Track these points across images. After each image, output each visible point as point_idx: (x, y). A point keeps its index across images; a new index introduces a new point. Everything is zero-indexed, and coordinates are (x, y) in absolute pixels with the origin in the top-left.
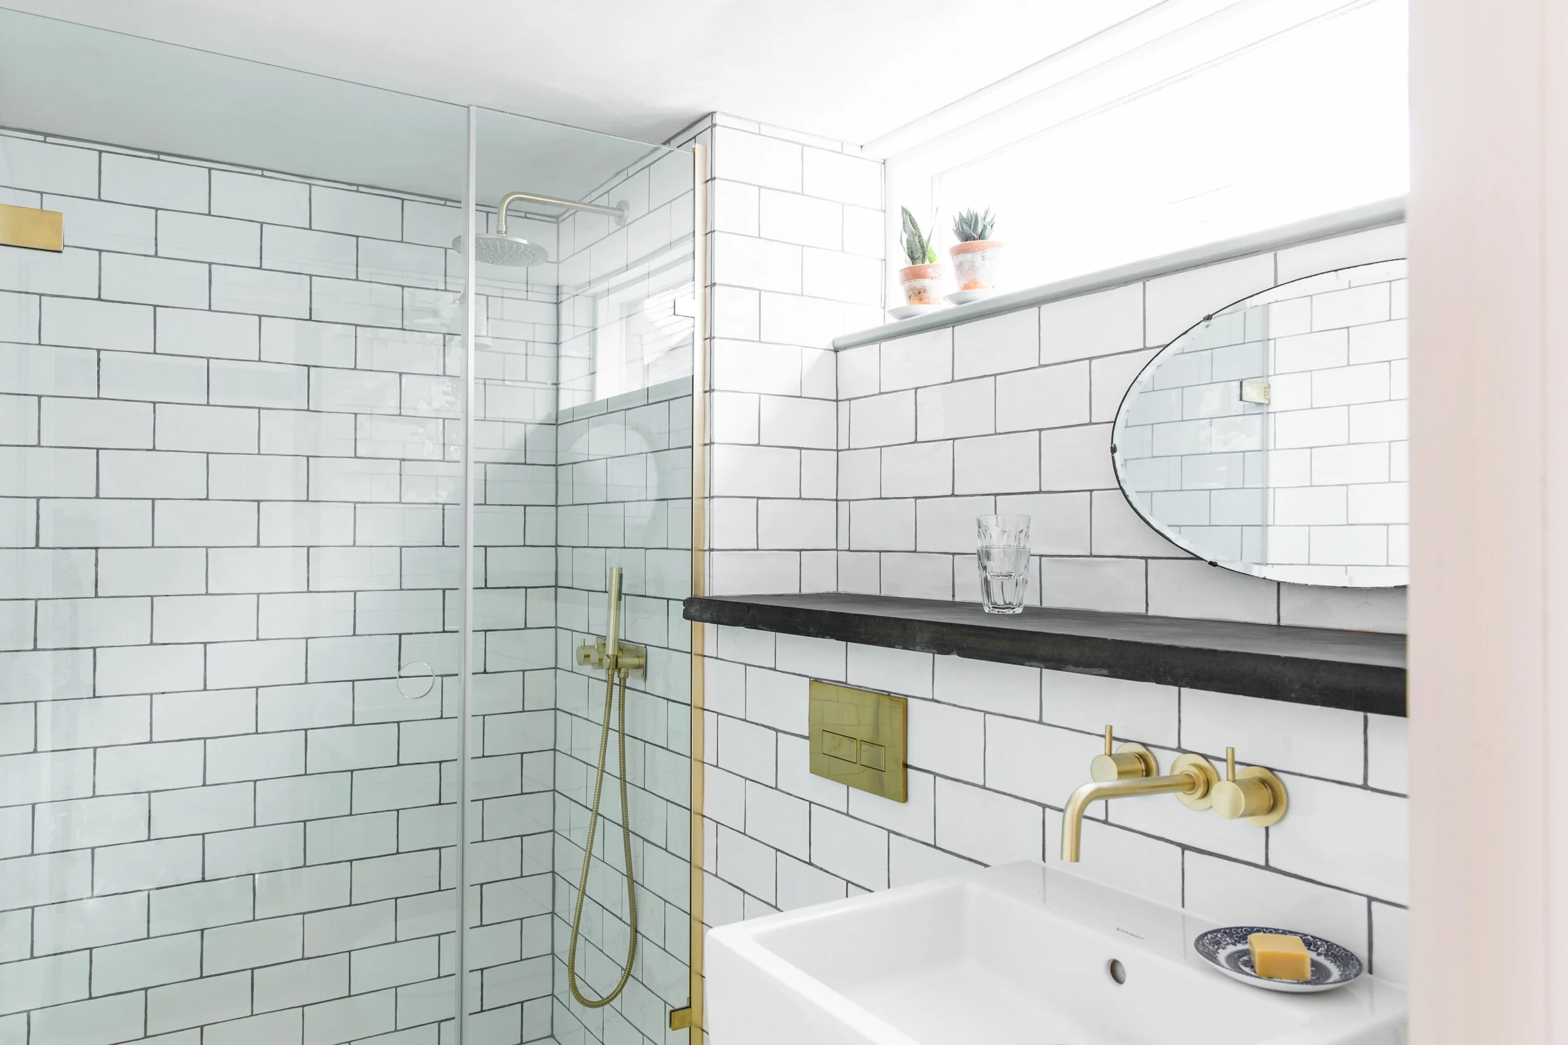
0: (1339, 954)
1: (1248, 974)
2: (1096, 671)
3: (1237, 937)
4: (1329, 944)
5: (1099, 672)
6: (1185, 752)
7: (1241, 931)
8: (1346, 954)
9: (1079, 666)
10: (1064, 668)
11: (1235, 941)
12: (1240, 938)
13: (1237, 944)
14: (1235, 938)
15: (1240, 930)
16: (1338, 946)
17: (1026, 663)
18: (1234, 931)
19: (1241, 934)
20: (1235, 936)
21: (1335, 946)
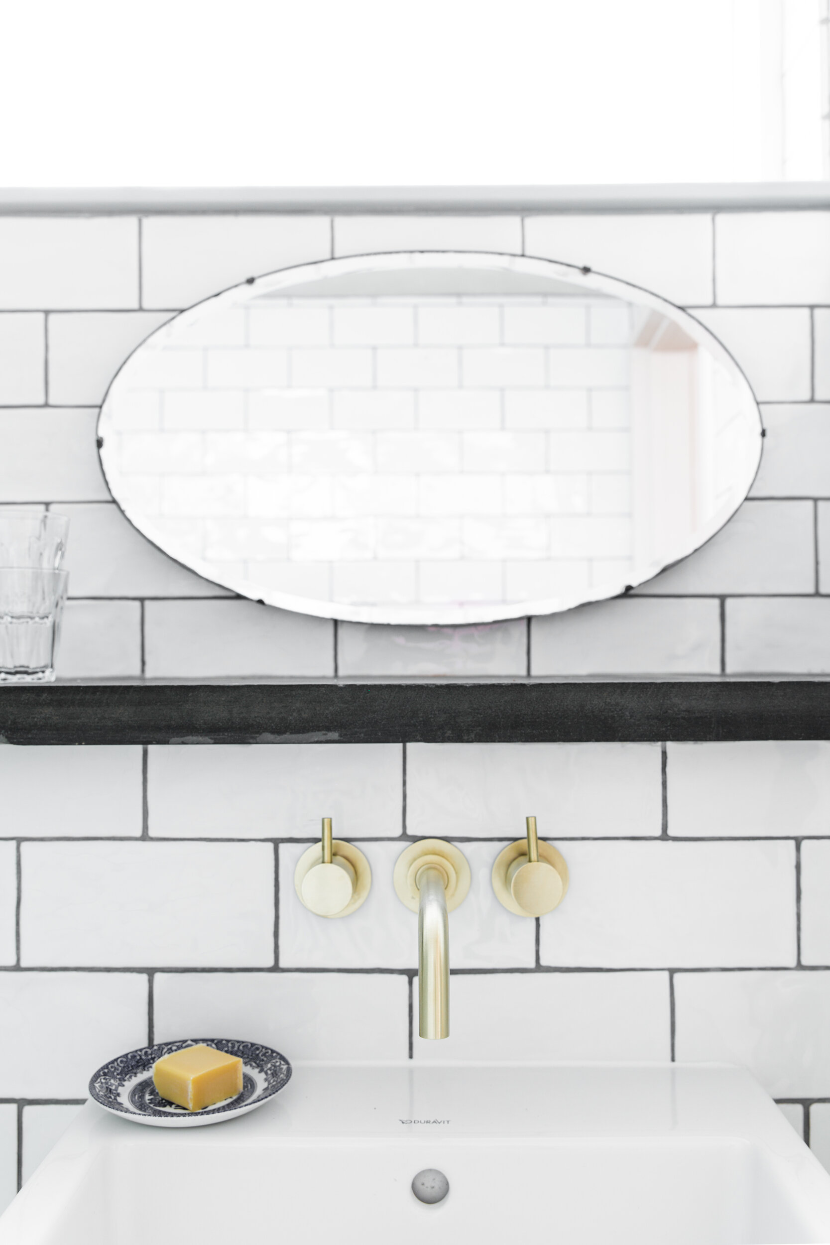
0: (236, 1049)
1: (172, 1115)
2: (319, 735)
3: (118, 1074)
4: (216, 1041)
5: (323, 738)
6: (416, 839)
7: (118, 1064)
8: (243, 1047)
9: (285, 733)
10: (255, 738)
11: (120, 1080)
12: (120, 1074)
13: (125, 1083)
14: (118, 1077)
15: (116, 1064)
16: (228, 1041)
17: (173, 740)
18: (112, 1067)
19: (120, 1069)
20: (115, 1074)
21: (224, 1042)
